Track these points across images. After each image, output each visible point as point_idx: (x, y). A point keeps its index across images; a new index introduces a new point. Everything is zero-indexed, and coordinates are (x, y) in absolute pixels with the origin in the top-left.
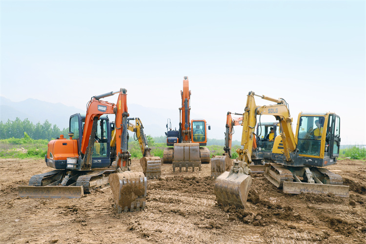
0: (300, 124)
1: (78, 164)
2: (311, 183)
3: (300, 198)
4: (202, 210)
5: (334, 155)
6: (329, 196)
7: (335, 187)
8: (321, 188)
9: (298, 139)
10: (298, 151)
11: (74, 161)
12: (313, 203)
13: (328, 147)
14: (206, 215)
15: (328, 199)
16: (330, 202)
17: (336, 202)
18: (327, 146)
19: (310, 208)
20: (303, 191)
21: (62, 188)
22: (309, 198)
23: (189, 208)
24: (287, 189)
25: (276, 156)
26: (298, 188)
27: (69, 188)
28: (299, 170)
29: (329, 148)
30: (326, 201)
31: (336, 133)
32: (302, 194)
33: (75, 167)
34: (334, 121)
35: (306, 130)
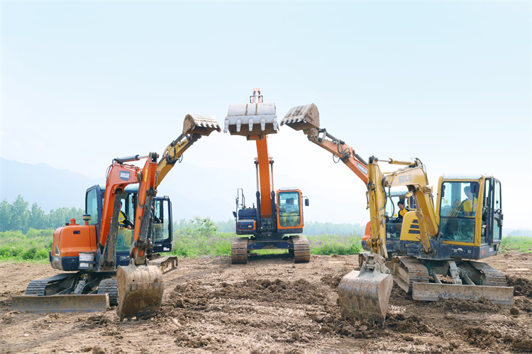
0: (442, 194)
1: (95, 262)
2: (456, 284)
3: (437, 307)
4: (284, 320)
5: (494, 241)
6: (481, 302)
7: (493, 290)
8: (471, 291)
9: (441, 217)
10: (441, 237)
11: (88, 258)
12: (455, 313)
13: (485, 229)
14: (288, 327)
15: (479, 306)
16: (482, 310)
17: (490, 310)
18: (484, 226)
19: (448, 319)
20: (443, 297)
21: (77, 297)
22: (450, 306)
23: (264, 318)
24: (418, 294)
25: (406, 246)
26: (436, 292)
27: (88, 297)
28: (441, 266)
29: (487, 230)
30: (475, 309)
31: (496, 207)
32: (441, 299)
33: (91, 266)
34: (492, 188)
35: (450, 204)
